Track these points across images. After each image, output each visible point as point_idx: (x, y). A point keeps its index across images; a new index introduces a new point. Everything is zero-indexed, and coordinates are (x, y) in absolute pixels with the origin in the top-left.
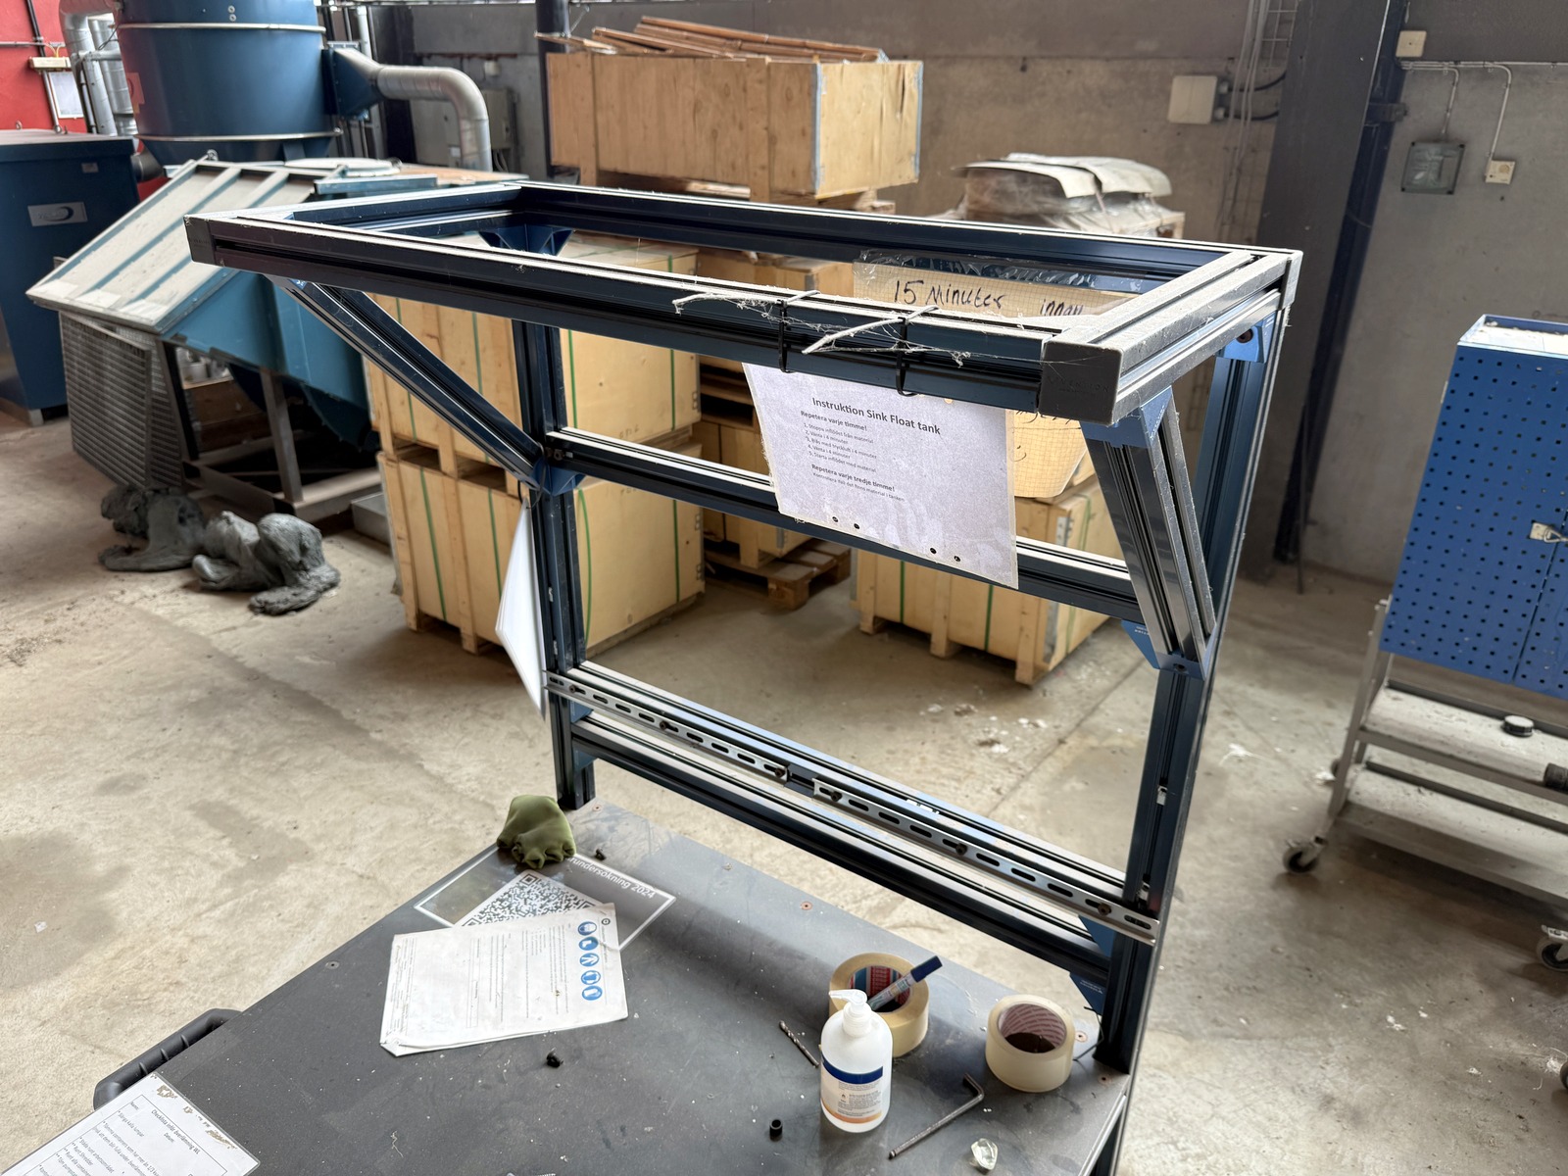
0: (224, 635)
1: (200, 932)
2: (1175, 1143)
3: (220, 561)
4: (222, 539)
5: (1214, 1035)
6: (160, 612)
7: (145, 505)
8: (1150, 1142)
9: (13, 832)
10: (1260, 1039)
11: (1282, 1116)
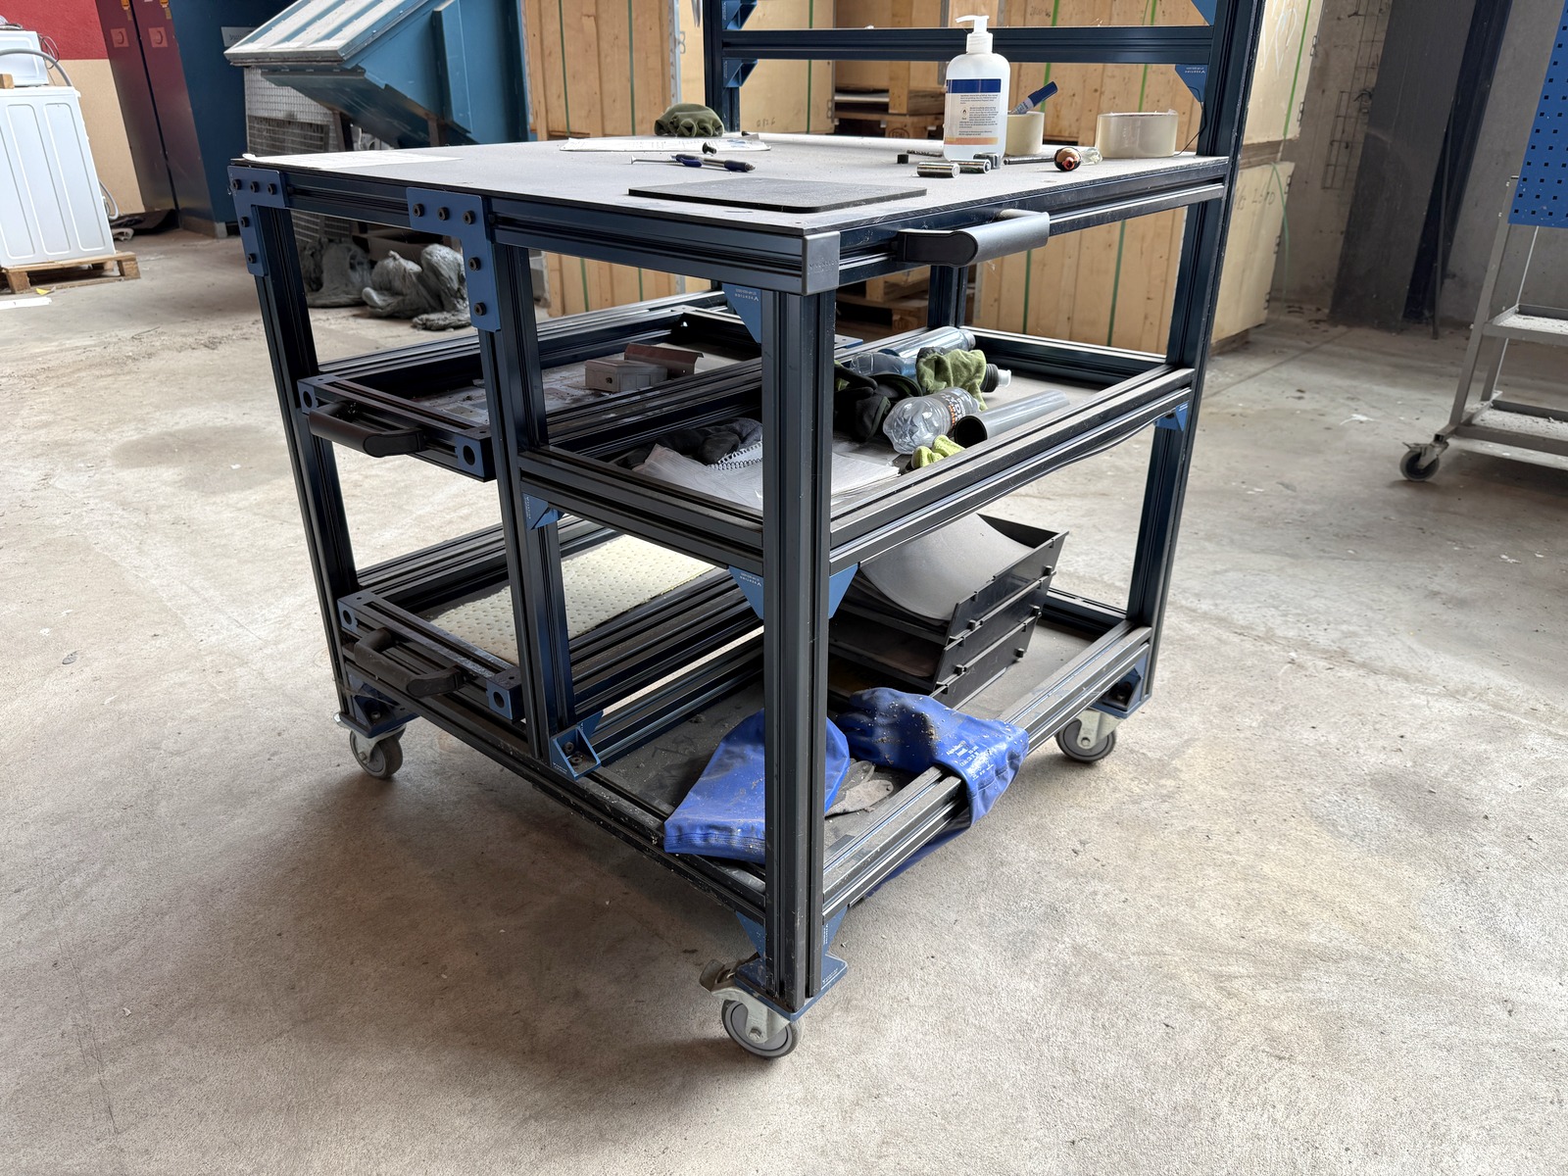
0: (390, 339)
1: (374, 472)
2: (1276, 608)
3: (386, 293)
4: (388, 273)
5: (1320, 557)
6: (333, 327)
7: (320, 251)
8: (1250, 606)
9: (210, 424)
10: (1368, 561)
11: (1385, 599)
